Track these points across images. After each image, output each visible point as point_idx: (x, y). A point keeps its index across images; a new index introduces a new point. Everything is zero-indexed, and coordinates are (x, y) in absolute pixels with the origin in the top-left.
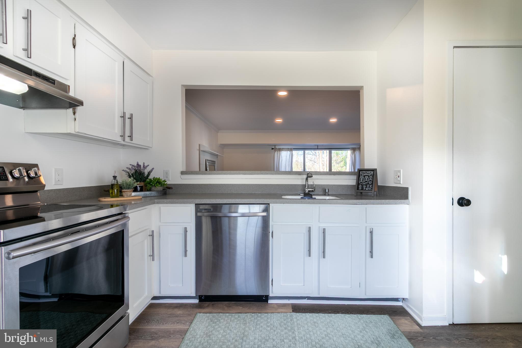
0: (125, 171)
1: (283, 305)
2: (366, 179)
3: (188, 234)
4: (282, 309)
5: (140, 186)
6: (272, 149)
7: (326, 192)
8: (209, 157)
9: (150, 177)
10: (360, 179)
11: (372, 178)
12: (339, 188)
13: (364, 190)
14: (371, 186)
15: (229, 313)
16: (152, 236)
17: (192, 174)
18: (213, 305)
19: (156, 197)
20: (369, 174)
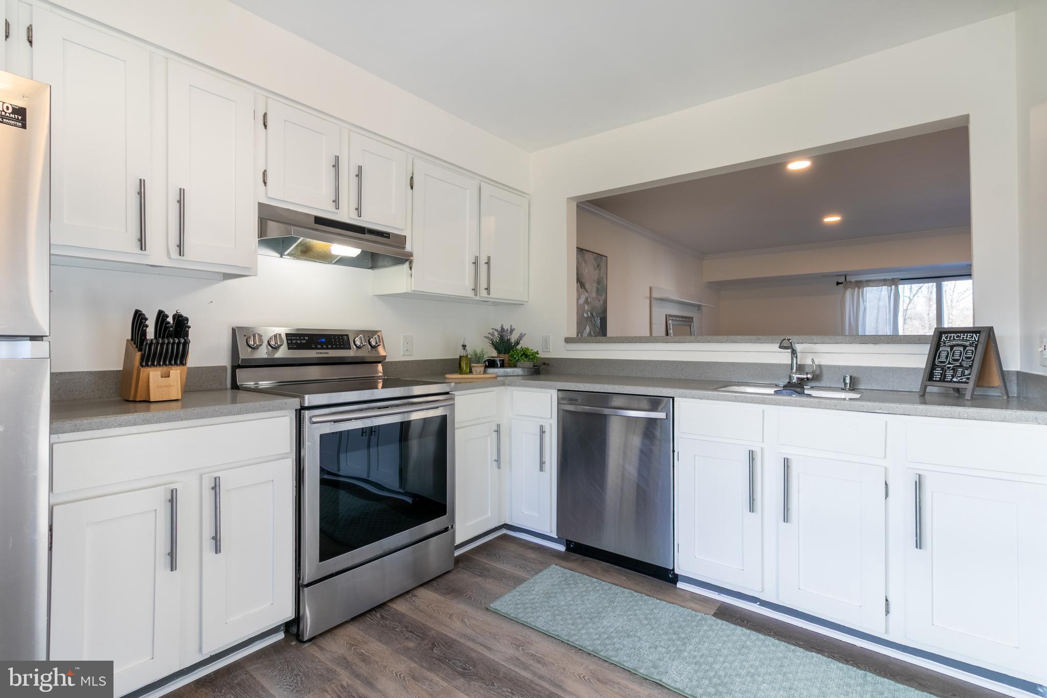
0: (488, 338)
1: (704, 599)
2: (957, 353)
3: (547, 436)
4: (697, 603)
5: (500, 360)
6: (838, 283)
7: (845, 384)
8: (675, 311)
9: (519, 347)
10: (940, 353)
11: (972, 352)
12: (891, 374)
13: (947, 381)
14: (967, 372)
15: (598, 579)
16: (498, 431)
17: (581, 342)
18: (584, 560)
19: (520, 378)
20: (967, 341)
